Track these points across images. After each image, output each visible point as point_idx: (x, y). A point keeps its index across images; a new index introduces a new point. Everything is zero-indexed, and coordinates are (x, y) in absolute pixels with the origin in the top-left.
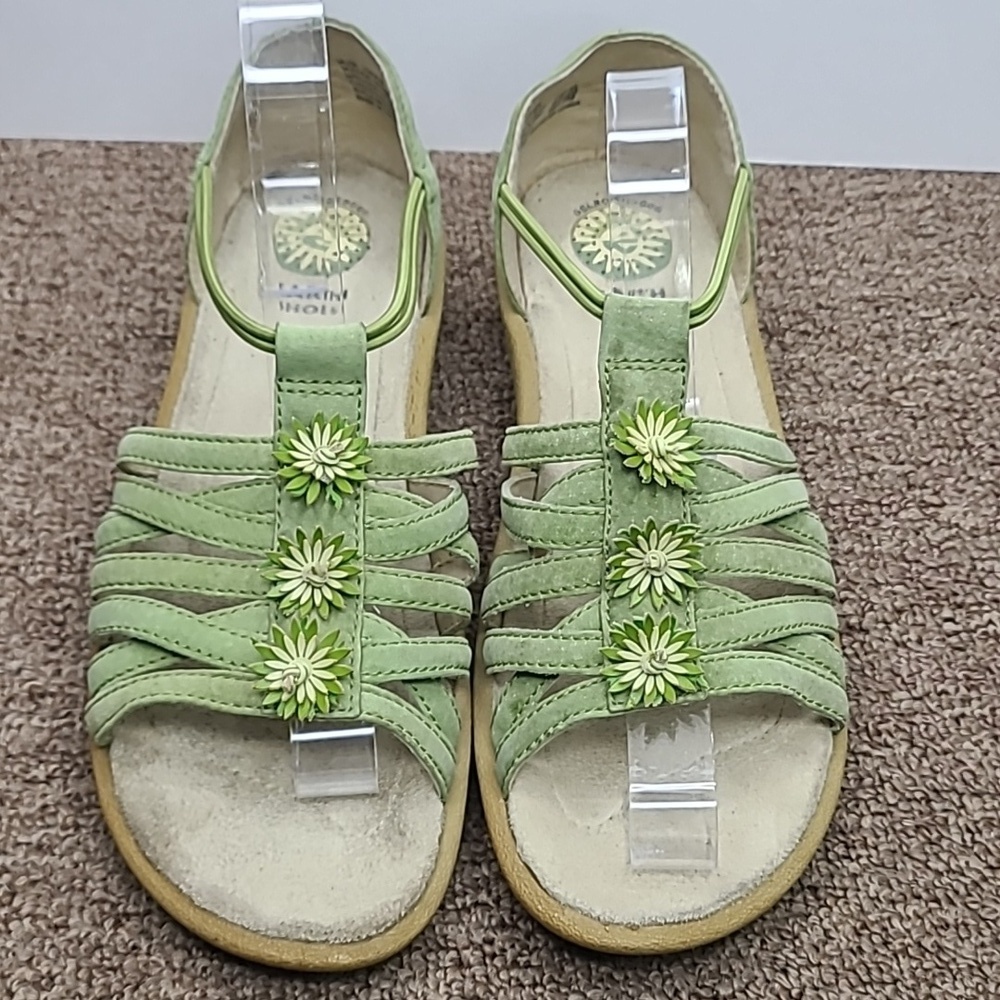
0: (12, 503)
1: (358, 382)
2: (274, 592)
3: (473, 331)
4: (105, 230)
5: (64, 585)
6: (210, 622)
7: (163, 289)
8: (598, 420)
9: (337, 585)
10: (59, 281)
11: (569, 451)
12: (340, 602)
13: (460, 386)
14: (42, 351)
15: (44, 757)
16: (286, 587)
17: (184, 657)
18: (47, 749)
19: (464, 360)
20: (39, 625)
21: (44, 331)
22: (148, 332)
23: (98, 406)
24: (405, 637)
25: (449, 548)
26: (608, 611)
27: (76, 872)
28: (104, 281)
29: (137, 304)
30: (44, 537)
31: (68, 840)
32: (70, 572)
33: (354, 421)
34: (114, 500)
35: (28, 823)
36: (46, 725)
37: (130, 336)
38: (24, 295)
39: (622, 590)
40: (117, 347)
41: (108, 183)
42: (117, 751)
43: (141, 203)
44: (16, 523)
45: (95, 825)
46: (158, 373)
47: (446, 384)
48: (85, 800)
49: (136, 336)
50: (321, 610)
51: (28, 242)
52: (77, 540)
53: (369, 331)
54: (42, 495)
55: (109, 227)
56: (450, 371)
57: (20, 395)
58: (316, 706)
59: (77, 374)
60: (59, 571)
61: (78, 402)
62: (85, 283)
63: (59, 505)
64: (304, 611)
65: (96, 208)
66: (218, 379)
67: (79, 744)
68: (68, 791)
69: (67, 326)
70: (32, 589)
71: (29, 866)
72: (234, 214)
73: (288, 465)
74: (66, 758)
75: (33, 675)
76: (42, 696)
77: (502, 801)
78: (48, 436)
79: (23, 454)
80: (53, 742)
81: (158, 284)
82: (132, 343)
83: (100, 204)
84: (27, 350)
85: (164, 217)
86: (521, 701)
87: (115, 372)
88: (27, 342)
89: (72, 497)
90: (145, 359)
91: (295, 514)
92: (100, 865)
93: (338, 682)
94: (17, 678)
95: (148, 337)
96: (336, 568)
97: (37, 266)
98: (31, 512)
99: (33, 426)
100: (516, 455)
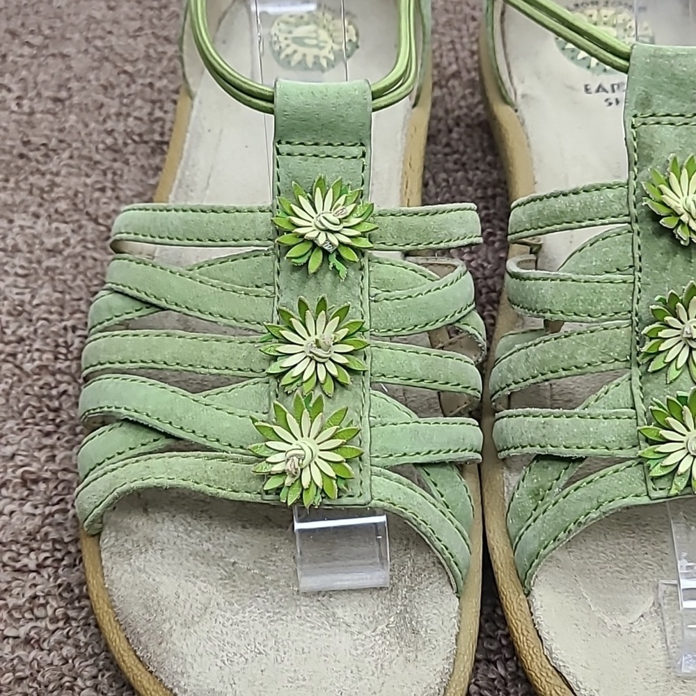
0: (12, 293)
1: (362, 145)
2: (275, 368)
3: (455, 135)
4: (107, 51)
5: (60, 371)
6: (207, 400)
7: (160, 101)
8: (624, 181)
9: (342, 360)
10: (63, 94)
11: (593, 215)
12: (345, 377)
13: (444, 184)
14: (46, 155)
15: (35, 545)
16: (288, 362)
17: (178, 439)
18: (38, 538)
19: (447, 161)
20: (34, 411)
21: (47, 137)
22: (146, 138)
23: (98, 204)
24: (415, 417)
25: (457, 325)
26: (641, 389)
27: (65, 669)
28: (105, 94)
29: (136, 114)
30: (42, 325)
31: (58, 633)
32: (67, 359)
33: (357, 186)
34: (107, 280)
35: (17, 615)
36: (38, 511)
37: (129, 141)
38: (31, 107)
39: (657, 364)
40: (116, 151)
41: (111, 12)
42: (107, 540)
43: (141, 29)
44: (15, 313)
45: (86, 618)
46: (155, 175)
47: (431, 182)
48: (77, 591)
49: (134, 141)
50: (325, 387)
51: (36, 62)
52: (74, 329)
53: (374, 89)
54: (41, 287)
55: (111, 48)
56: (434, 171)
57: (24, 195)
58: (323, 490)
59: (79, 176)
60: (56, 358)
61: (78, 201)
62: (87, 97)
63: (59, 295)
64: (307, 388)
65: (99, 33)
66: (212, 168)
67: (72, 531)
68: (59, 581)
69: (69, 132)
70: (28, 375)
71: (15, 662)
72: (227, 16)
73: (289, 232)
74: (58, 546)
75: (27, 460)
76: (35, 482)
77: (522, 596)
78: (49, 231)
79: (24, 248)
80: (44, 529)
81: (155, 96)
82: (131, 148)
83: (103, 29)
84: (31, 154)
85: (161, 40)
86: (542, 487)
87: (114, 174)
88: (32, 147)
89: (70, 288)
90: (144, 162)
91: (294, 285)
92: (91, 661)
93: (346, 465)
94: (11, 464)
95: (146, 142)
96: (342, 342)
97: (44, 82)
98: (30, 303)
99: (35, 223)
100: (528, 226)
